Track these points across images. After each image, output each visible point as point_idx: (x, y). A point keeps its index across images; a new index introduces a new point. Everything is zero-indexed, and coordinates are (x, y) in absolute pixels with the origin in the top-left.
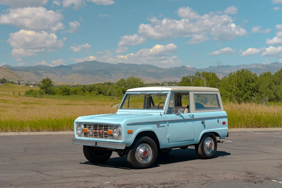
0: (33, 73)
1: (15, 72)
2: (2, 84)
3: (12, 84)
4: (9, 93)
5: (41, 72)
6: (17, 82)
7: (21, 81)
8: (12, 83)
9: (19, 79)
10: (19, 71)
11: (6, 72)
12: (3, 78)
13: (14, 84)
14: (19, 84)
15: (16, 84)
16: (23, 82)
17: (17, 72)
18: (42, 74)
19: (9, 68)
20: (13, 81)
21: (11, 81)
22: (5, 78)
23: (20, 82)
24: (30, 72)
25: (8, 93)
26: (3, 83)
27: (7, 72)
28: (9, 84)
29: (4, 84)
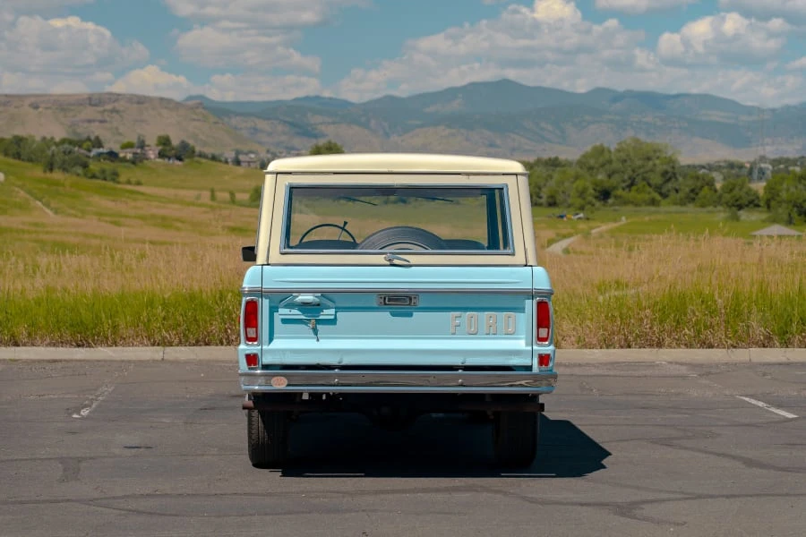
1: (226, 119)
2: (178, 163)
3: (214, 163)
4: (198, 197)
5: (319, 119)
6: (230, 155)
7: (245, 151)
8: (214, 158)
9: (239, 147)
10: (238, 118)
11: (194, 120)
12: (183, 142)
13: (220, 161)
14: (238, 162)
15: (226, 162)
16: (252, 156)
17: (233, 120)
18: (320, 126)
19: (205, 108)
20: (217, 152)
21: (208, 151)
22: (191, 142)
23: (241, 157)
24: (275, 123)
25: (196, 193)
26: (180, 160)
27: (199, 120)
28: (200, 163)
29: (187, 161)
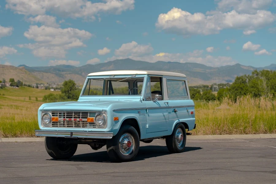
0: (55, 74)
1: (33, 73)
2: (17, 88)
3: (29, 88)
4: (25, 99)
5: (64, 73)
6: (35, 85)
7: (40, 83)
8: (29, 86)
9: (37, 82)
10: (37, 72)
11: (22, 73)
12: (18, 80)
13: (31, 87)
14: (37, 87)
15: (34, 87)
16: (42, 85)
17: (35, 73)
18: (65, 75)
19: (26, 69)
20: (30, 84)
21: (27, 84)
22: (21, 81)
23: (39, 86)
24: (50, 74)
26: (18, 86)
27: (23, 73)
28: (25, 88)
29: (20, 87)
